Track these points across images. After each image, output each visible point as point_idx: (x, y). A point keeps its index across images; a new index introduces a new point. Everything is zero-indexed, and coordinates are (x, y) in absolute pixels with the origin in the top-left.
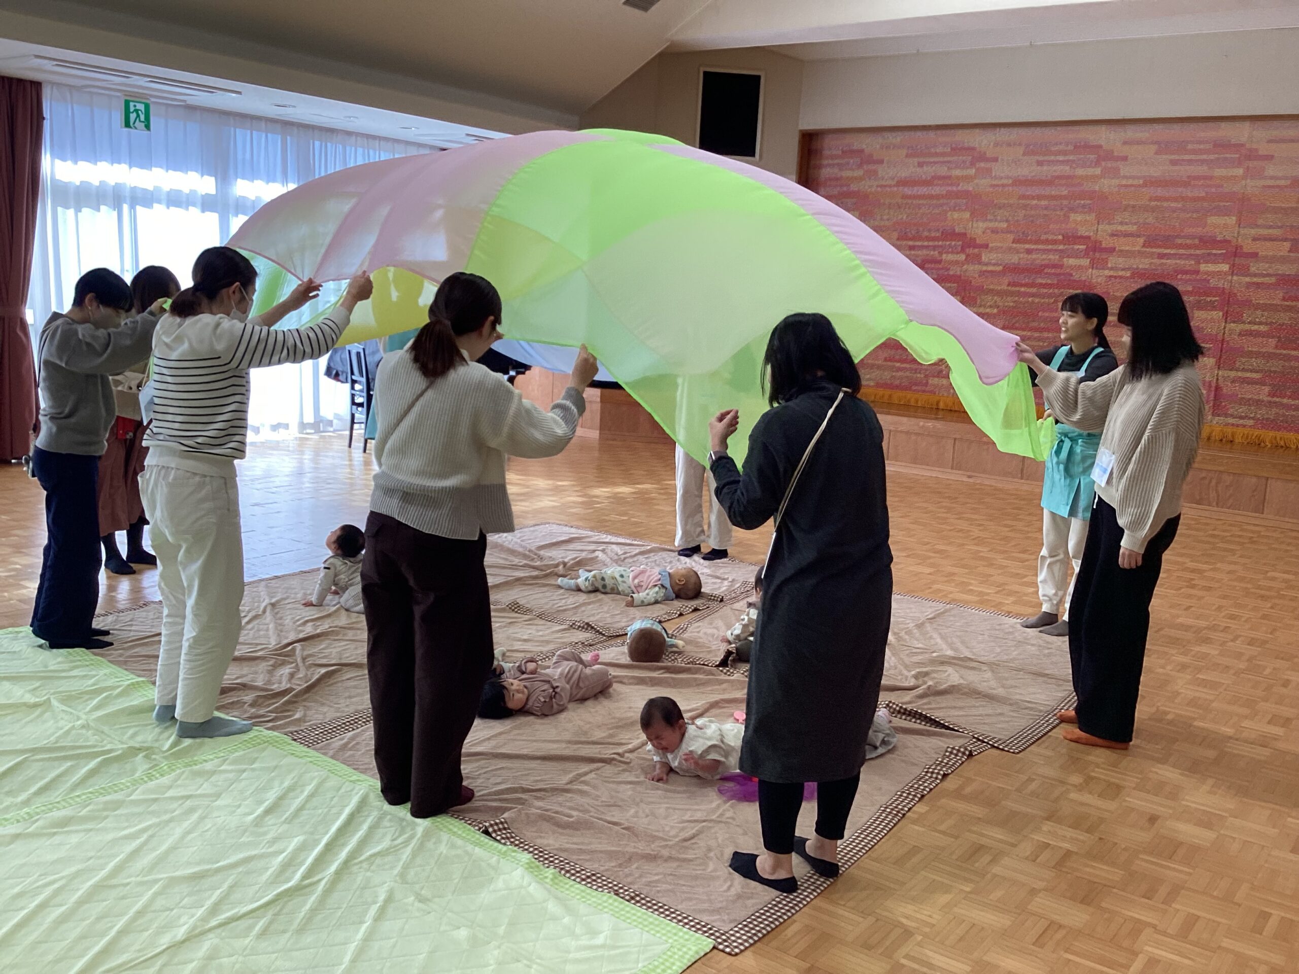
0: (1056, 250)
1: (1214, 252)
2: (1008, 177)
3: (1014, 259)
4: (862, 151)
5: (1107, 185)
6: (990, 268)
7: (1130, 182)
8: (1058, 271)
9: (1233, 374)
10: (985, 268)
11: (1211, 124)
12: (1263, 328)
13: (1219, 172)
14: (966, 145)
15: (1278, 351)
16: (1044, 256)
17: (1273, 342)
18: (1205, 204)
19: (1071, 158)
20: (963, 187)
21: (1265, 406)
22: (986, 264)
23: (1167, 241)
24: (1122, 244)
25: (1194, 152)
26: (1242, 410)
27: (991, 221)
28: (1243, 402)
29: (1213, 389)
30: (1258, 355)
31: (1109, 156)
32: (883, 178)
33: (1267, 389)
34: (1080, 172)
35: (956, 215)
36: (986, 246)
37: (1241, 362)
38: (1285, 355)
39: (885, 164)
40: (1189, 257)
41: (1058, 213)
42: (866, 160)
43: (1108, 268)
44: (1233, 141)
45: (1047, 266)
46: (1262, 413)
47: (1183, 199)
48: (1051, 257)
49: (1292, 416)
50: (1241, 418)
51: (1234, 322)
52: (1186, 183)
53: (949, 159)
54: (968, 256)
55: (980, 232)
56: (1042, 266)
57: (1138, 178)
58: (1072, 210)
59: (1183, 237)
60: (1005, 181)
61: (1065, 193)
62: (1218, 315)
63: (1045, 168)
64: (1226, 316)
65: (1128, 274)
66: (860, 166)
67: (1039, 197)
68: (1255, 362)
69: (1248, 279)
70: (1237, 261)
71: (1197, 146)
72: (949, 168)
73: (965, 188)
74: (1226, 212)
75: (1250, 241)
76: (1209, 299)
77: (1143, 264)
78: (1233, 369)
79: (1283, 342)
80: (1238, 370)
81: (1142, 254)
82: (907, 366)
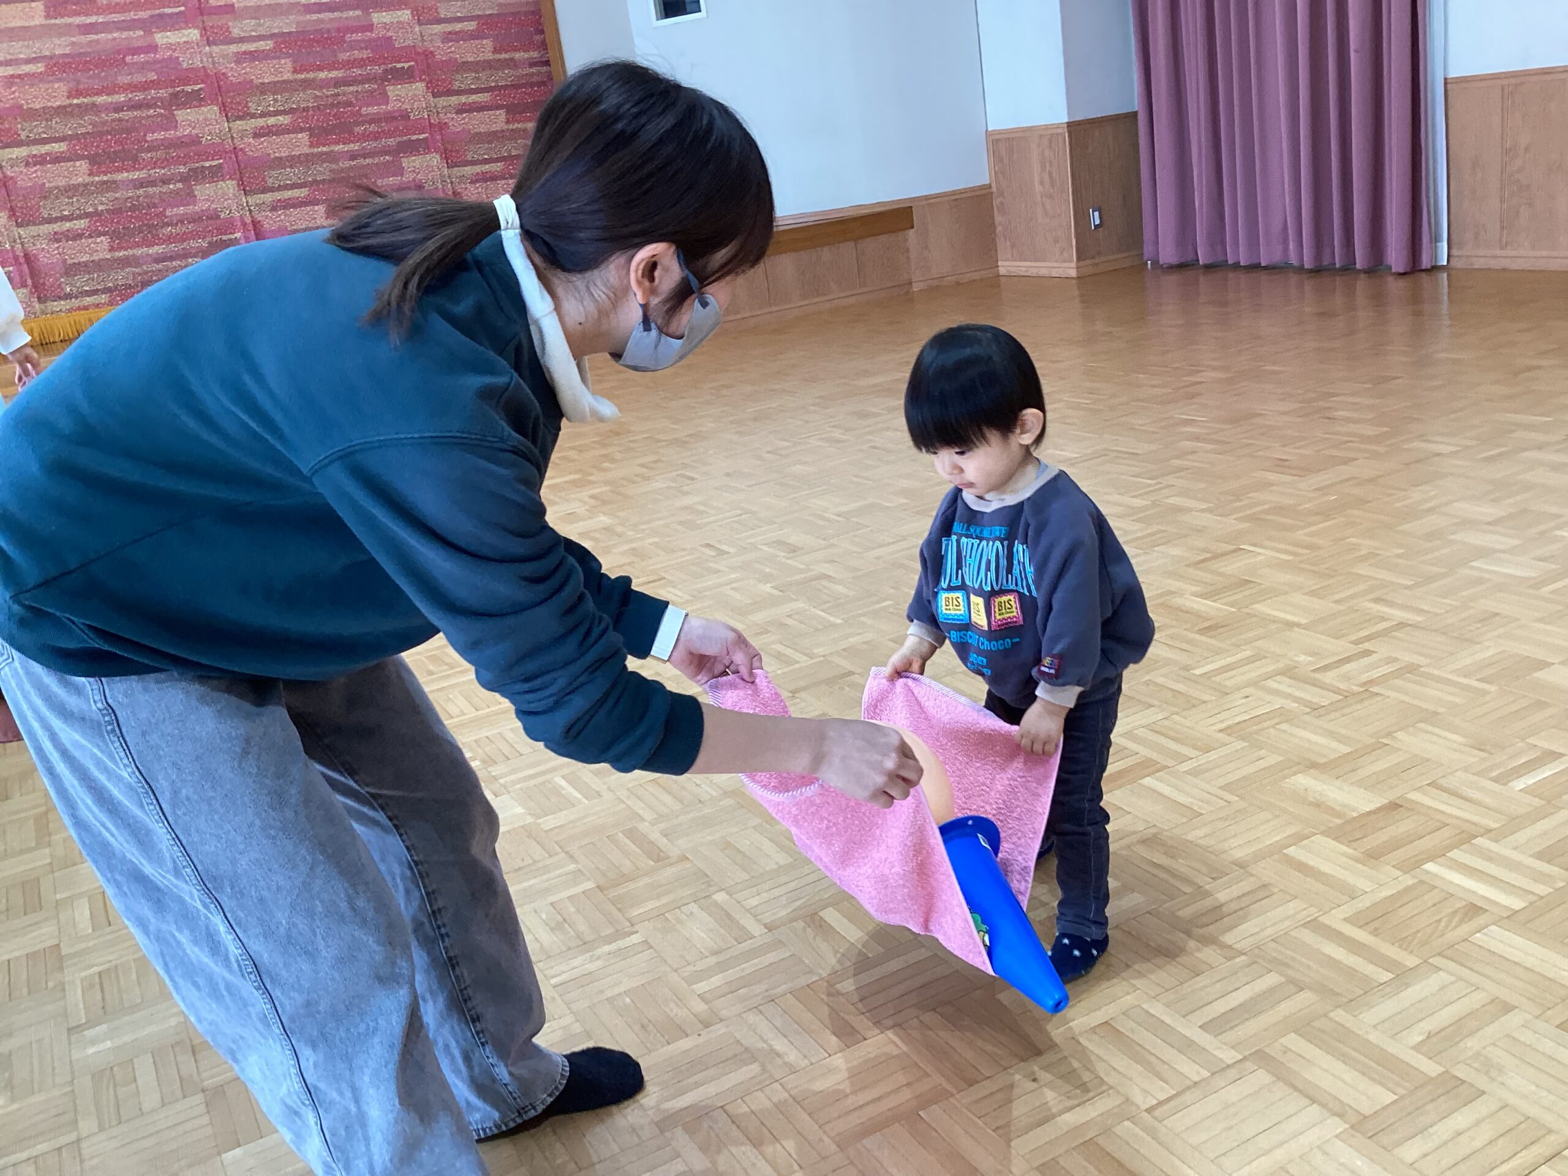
9: (268, 197)
12: (284, 120)
15: (316, 150)
17: (304, 137)
29: (251, 227)
30: (293, 161)
37: (273, 177)
38: (326, 153)
51: (240, 118)
62: (211, 111)
64: (224, 108)
65: (40, 68)
68: (291, 174)
69: (234, 48)
70: (210, 21)
76: (189, 89)
77: (60, 46)
78: (265, 190)
79: (319, 135)
80: (272, 190)
81: (46, 31)
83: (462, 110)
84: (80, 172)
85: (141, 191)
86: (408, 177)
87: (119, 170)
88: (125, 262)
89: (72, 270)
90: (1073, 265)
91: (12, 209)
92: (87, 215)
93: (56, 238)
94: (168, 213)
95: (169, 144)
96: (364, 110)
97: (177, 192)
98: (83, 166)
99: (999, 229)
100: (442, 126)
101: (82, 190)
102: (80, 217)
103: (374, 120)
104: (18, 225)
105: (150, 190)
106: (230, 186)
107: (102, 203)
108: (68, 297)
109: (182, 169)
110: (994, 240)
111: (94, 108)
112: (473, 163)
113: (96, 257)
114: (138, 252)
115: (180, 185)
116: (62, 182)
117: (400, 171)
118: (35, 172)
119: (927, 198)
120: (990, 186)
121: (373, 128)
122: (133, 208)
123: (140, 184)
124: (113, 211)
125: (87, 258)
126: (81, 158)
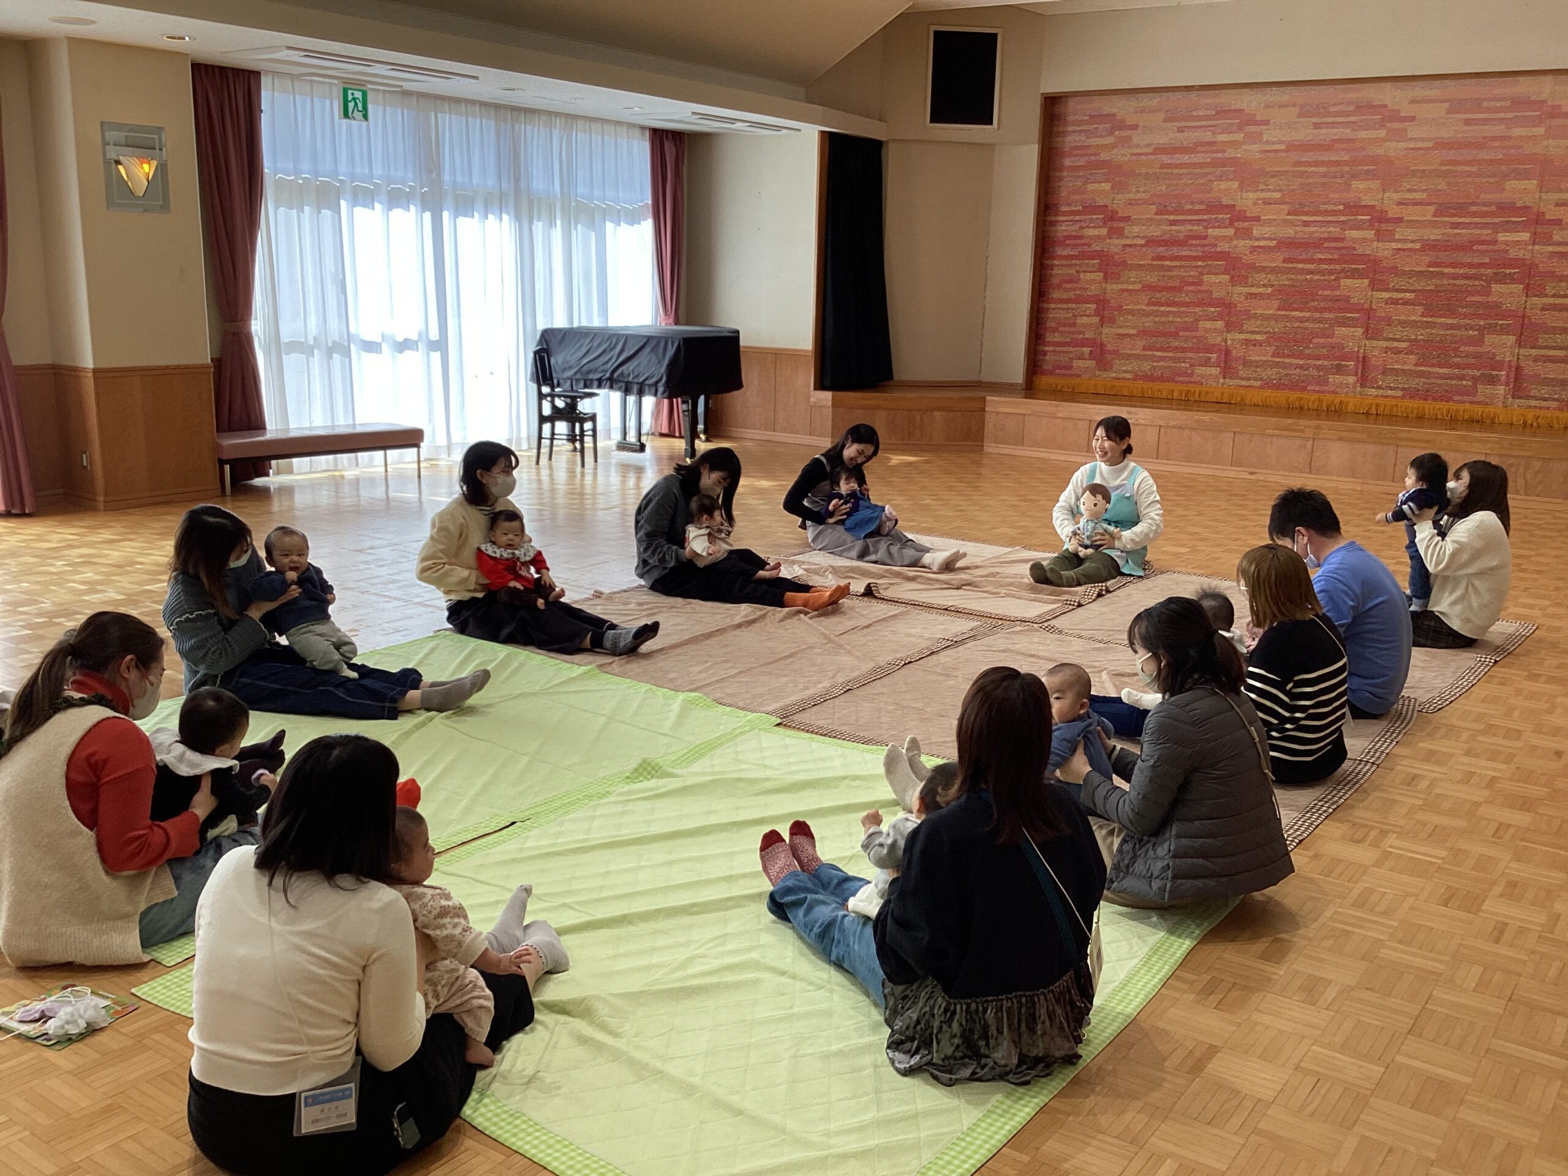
0: (1337, 222)
1: (1514, 219)
2: (1282, 143)
3: (1290, 232)
4: (1114, 115)
5: (1394, 148)
6: (1262, 243)
7: (1419, 145)
8: (1340, 245)
9: (1535, 352)
10: (1257, 243)
11: (1509, 79)
13: (1518, 132)
14: (1233, 107)
16: (1323, 229)
18: (1503, 167)
19: (1353, 119)
20: (1231, 153)
22: (1258, 239)
23: (1460, 209)
24: (1411, 213)
25: (1489, 110)
26: (1545, 391)
27: (1262, 190)
28: (1546, 382)
29: (1514, 369)
30: (1562, 330)
31: (1395, 116)
32: (1138, 146)
34: (1363, 134)
35: (1223, 185)
36: (1257, 219)
37: (1543, 339)
39: (1140, 130)
40: (1485, 226)
41: (1338, 180)
42: (1117, 125)
43: (1395, 241)
44: (1533, 98)
45: (1328, 240)
47: (1479, 162)
48: (1332, 229)
50: (1545, 399)
51: (1536, 296)
52: (1481, 145)
53: (1213, 122)
54: (1237, 230)
55: (1249, 203)
56: (1321, 239)
57: (1430, 140)
58: (1354, 176)
59: (1478, 204)
60: (1276, 147)
61: (1346, 158)
62: (1517, 288)
63: (1323, 131)
64: (1527, 289)
65: (1418, 246)
66: (1111, 133)
67: (1317, 164)
68: (1559, 339)
69: (1550, 249)
70: (1540, 229)
71: (1492, 104)
72: (1214, 133)
73: (1233, 155)
74: (1526, 176)
75: (1552, 207)
76: (1508, 271)
77: (1434, 234)
78: (1535, 347)
80: (1540, 348)
81: (1433, 224)
82: (1170, 355)
84: (1416, 314)
85: (1450, 332)
87: (1441, 316)
88: (1421, 375)
89: (1385, 372)
91: (1367, 328)
92: (1409, 341)
93: (1386, 351)
94: (1462, 349)
95: (1479, 304)
97: (1472, 337)
98: (1420, 309)
101: (1414, 324)
102: (1404, 341)
104: (1367, 338)
105: (1456, 332)
106: (1511, 339)
107: (1421, 334)
108: (1379, 388)
109: (1482, 323)
111: (1443, 275)
113: (1406, 367)
114: (1431, 369)
115: (1476, 333)
116: (1403, 318)
118: (1391, 308)
122: (1440, 342)
123: (1452, 327)
124: (1428, 341)
125: (1399, 367)
126: (1422, 304)
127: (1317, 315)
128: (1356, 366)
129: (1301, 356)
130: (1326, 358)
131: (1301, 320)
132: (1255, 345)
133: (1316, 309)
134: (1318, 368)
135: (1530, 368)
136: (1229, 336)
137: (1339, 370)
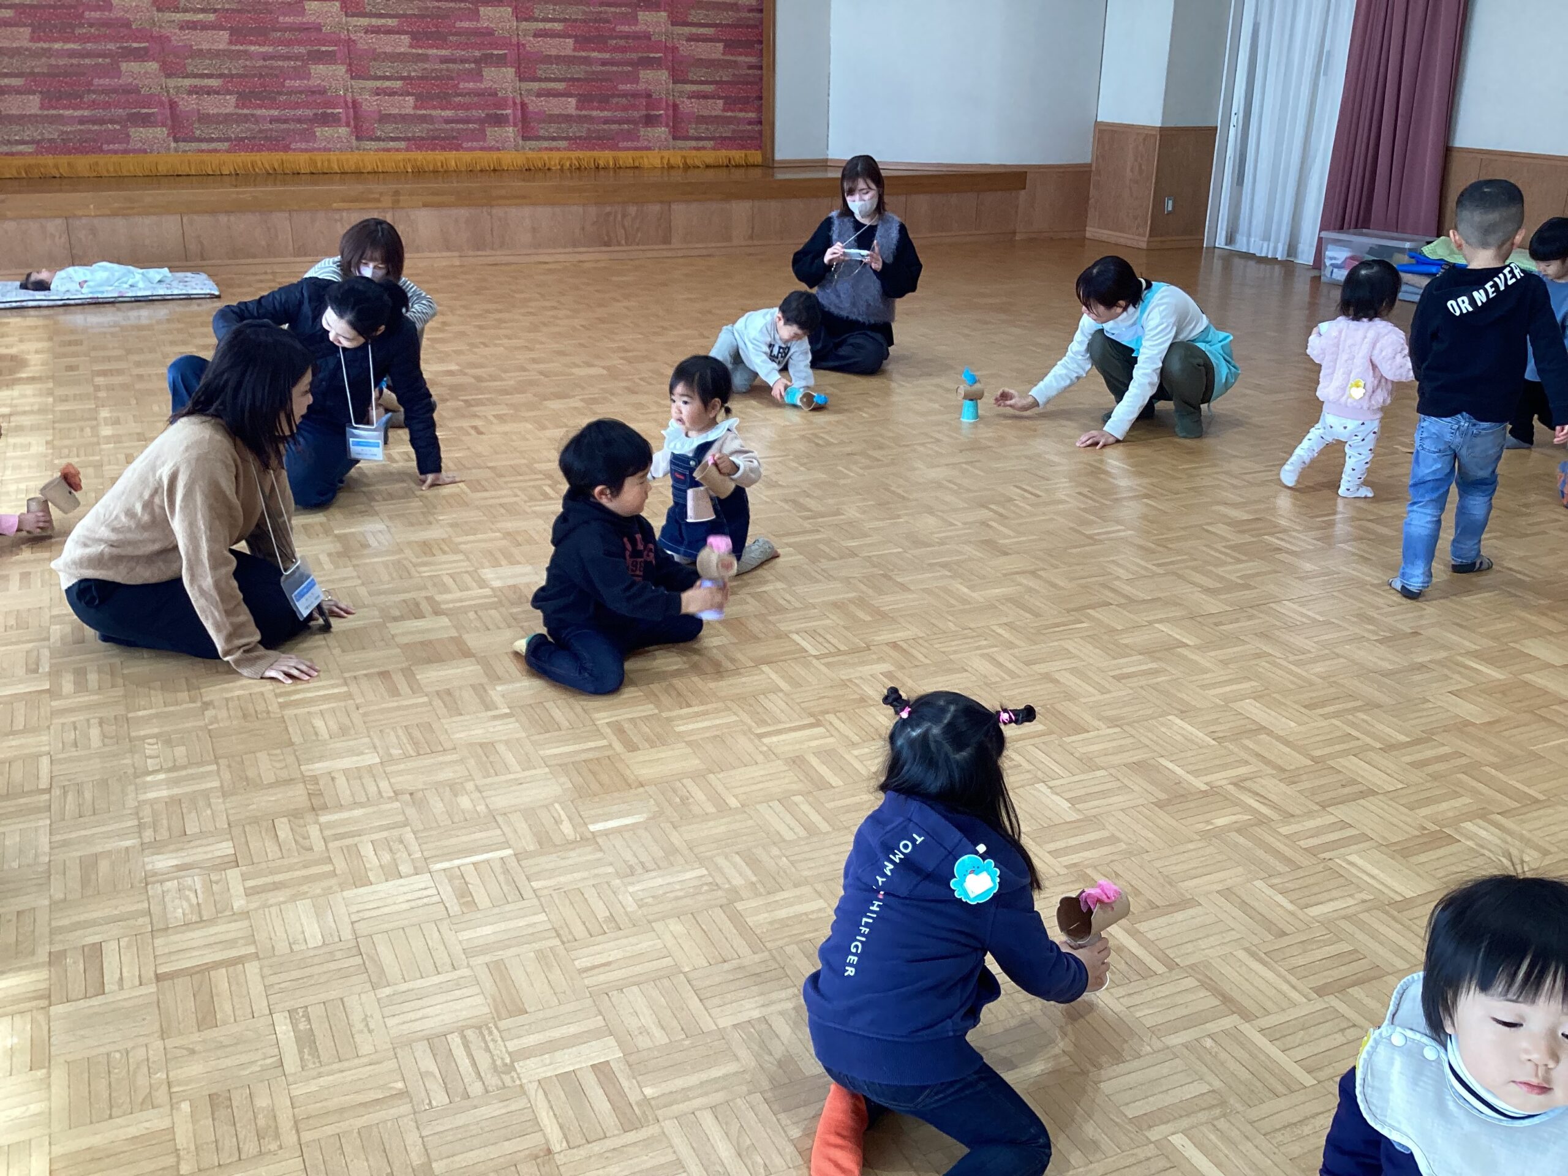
9: (536, 86)
12: (558, 26)
15: (576, 54)
17: (570, 42)
21: (575, 121)
26: (553, 129)
28: (552, 119)
29: (519, 107)
30: (559, 59)
33: (573, 101)
37: (541, 71)
38: (586, 58)
46: (574, 130)
49: (604, 130)
50: (554, 139)
51: (526, 20)
68: (555, 70)
78: (535, 79)
79: (582, 42)
80: (540, 80)
82: (86, 113)
83: (691, 38)
84: (403, 44)
85: (444, 66)
86: (641, 87)
87: (432, 47)
88: (423, 119)
89: (384, 118)
90: (1146, 239)
91: (350, 65)
93: (378, 92)
94: (461, 86)
95: (471, 33)
96: (619, 28)
97: (470, 71)
98: (406, 39)
99: (1092, 201)
100: (675, 49)
101: (404, 58)
102: (397, 79)
103: (626, 36)
104: (352, 78)
105: (451, 66)
106: (510, 72)
107: (415, 70)
108: (379, 139)
109: (477, 53)
110: (1086, 211)
112: (693, 82)
113: (403, 112)
114: (434, 113)
115: (473, 66)
116: (388, 49)
117: (636, 80)
118: (372, 38)
119: (1040, 167)
120: (1090, 165)
121: (622, 42)
122: (436, 78)
123: (445, 60)
124: (422, 78)
125: (396, 111)
126: (406, 33)
127: (283, 50)
128: (347, 114)
129: (273, 104)
130: (307, 105)
131: (265, 57)
132: (208, 94)
133: (281, 42)
134: (299, 120)
135: (536, 105)
136: (172, 83)
137: (326, 120)
